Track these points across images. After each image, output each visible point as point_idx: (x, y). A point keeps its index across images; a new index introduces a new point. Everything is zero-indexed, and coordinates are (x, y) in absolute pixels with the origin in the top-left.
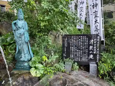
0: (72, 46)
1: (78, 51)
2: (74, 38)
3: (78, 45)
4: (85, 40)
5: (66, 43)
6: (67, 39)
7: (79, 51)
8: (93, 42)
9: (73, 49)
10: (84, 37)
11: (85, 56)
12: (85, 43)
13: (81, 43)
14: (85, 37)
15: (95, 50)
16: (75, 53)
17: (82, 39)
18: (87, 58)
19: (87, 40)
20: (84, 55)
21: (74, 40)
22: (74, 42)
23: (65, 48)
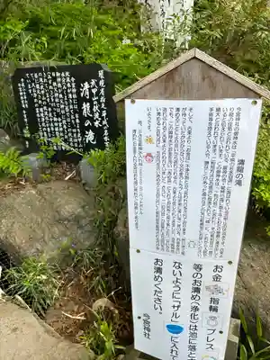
0: (40, 106)
1: (55, 119)
2: (41, 80)
3: (54, 102)
4: (69, 85)
5: (23, 95)
6: (23, 85)
7: (58, 122)
8: (90, 89)
9: (42, 115)
10: (63, 75)
11: (75, 135)
12: (70, 95)
13: (61, 96)
14: (67, 74)
15: (97, 115)
16: (50, 127)
17: (61, 82)
18: (80, 140)
19: (73, 85)
20: (73, 133)
21: (42, 87)
22: (43, 92)
23: (24, 112)
